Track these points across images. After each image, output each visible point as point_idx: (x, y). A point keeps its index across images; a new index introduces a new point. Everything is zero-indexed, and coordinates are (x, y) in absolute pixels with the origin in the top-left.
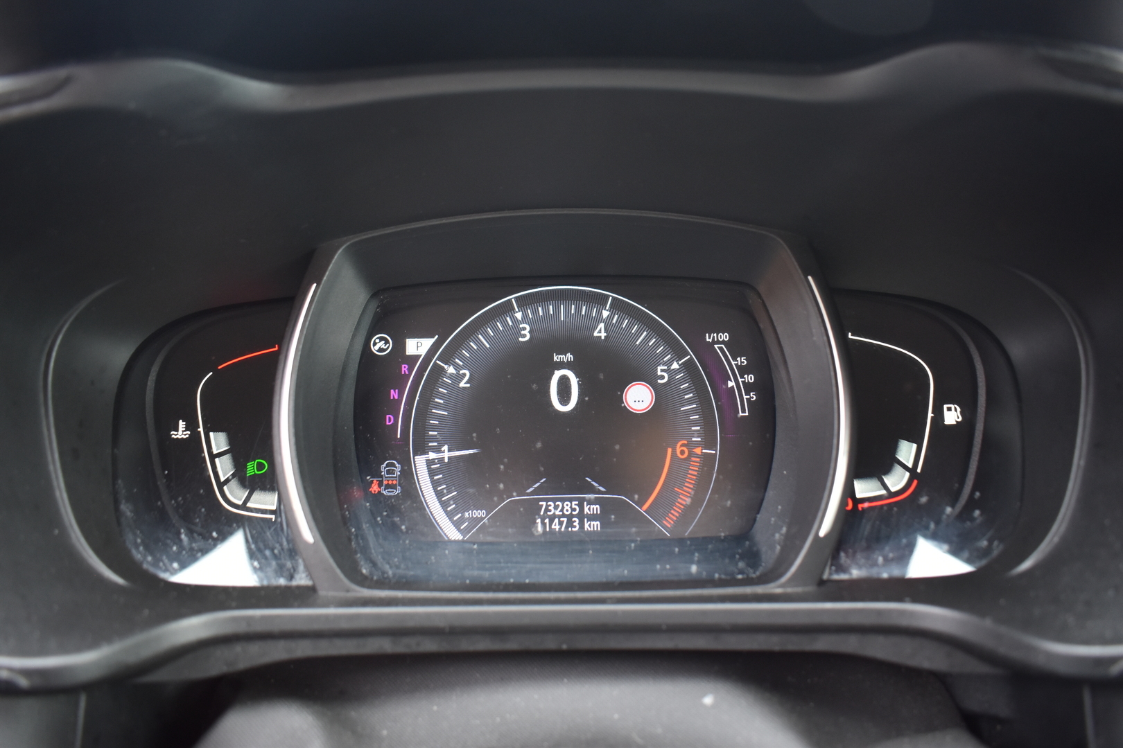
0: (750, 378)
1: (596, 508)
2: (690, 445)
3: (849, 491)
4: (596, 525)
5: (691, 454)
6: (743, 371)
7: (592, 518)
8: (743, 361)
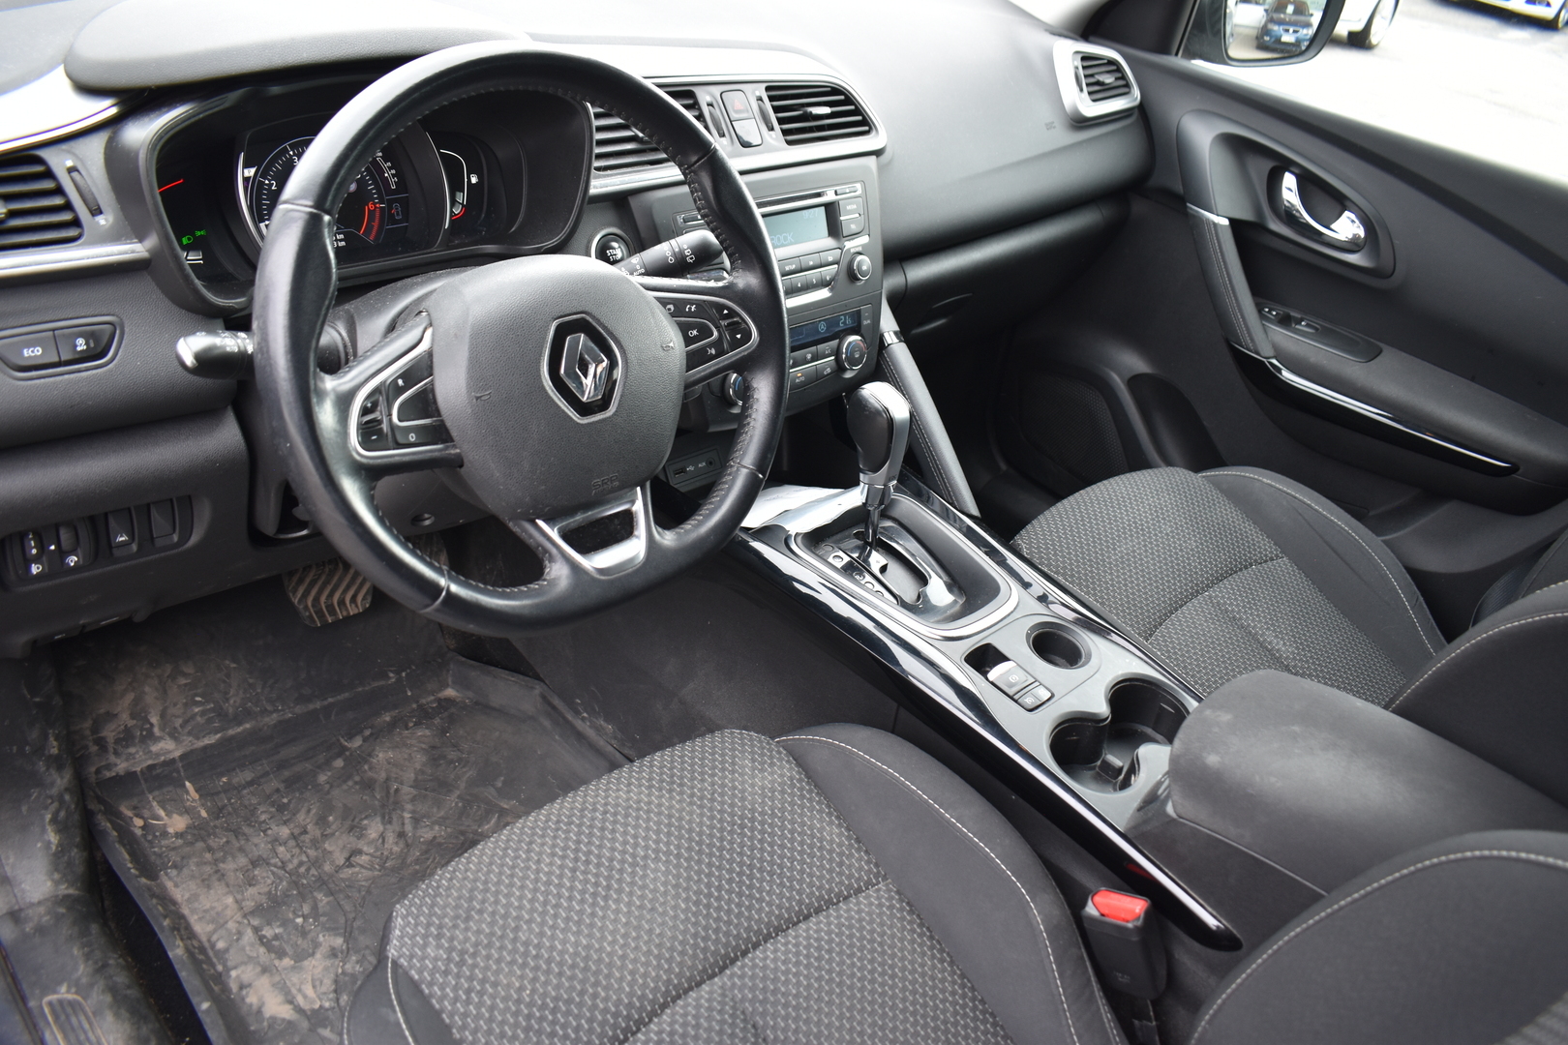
0: (393, 172)
1: (342, 236)
2: (375, 204)
3: (452, 212)
4: (343, 243)
5: (376, 207)
6: (390, 168)
7: (341, 240)
8: (389, 164)
